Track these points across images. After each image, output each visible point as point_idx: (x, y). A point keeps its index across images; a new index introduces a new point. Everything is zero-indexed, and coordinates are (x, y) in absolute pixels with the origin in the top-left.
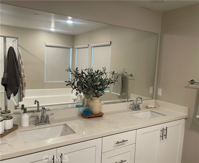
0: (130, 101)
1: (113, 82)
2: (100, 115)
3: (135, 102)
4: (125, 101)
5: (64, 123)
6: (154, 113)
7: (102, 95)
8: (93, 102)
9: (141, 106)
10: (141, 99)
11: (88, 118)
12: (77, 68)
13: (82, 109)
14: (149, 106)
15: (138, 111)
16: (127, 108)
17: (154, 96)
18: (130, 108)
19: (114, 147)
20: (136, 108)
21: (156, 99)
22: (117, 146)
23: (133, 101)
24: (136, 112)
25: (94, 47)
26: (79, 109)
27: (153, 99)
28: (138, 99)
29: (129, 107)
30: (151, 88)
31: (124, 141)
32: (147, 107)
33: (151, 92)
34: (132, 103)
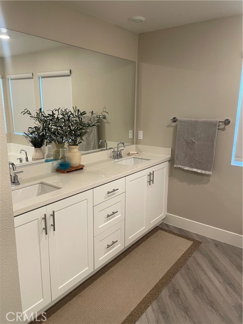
0: (110, 149)
1: (94, 125)
2: (80, 168)
3: (116, 150)
4: (104, 150)
5: (39, 181)
6: (137, 159)
7: (81, 142)
8: (70, 152)
9: (123, 153)
10: (123, 144)
11: (68, 172)
12: (41, 109)
13: (56, 163)
14: (131, 152)
15: (121, 159)
16: (108, 157)
17: (135, 141)
18: (111, 157)
19: (105, 198)
20: (118, 156)
21: (136, 144)
22: (108, 197)
23: (112, 148)
24: (118, 160)
25: (42, 77)
26: (52, 164)
27: (133, 144)
28: (120, 145)
29: (110, 155)
30: (130, 132)
31: (114, 190)
32: (129, 154)
33: (130, 136)
34: (112, 150)
